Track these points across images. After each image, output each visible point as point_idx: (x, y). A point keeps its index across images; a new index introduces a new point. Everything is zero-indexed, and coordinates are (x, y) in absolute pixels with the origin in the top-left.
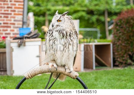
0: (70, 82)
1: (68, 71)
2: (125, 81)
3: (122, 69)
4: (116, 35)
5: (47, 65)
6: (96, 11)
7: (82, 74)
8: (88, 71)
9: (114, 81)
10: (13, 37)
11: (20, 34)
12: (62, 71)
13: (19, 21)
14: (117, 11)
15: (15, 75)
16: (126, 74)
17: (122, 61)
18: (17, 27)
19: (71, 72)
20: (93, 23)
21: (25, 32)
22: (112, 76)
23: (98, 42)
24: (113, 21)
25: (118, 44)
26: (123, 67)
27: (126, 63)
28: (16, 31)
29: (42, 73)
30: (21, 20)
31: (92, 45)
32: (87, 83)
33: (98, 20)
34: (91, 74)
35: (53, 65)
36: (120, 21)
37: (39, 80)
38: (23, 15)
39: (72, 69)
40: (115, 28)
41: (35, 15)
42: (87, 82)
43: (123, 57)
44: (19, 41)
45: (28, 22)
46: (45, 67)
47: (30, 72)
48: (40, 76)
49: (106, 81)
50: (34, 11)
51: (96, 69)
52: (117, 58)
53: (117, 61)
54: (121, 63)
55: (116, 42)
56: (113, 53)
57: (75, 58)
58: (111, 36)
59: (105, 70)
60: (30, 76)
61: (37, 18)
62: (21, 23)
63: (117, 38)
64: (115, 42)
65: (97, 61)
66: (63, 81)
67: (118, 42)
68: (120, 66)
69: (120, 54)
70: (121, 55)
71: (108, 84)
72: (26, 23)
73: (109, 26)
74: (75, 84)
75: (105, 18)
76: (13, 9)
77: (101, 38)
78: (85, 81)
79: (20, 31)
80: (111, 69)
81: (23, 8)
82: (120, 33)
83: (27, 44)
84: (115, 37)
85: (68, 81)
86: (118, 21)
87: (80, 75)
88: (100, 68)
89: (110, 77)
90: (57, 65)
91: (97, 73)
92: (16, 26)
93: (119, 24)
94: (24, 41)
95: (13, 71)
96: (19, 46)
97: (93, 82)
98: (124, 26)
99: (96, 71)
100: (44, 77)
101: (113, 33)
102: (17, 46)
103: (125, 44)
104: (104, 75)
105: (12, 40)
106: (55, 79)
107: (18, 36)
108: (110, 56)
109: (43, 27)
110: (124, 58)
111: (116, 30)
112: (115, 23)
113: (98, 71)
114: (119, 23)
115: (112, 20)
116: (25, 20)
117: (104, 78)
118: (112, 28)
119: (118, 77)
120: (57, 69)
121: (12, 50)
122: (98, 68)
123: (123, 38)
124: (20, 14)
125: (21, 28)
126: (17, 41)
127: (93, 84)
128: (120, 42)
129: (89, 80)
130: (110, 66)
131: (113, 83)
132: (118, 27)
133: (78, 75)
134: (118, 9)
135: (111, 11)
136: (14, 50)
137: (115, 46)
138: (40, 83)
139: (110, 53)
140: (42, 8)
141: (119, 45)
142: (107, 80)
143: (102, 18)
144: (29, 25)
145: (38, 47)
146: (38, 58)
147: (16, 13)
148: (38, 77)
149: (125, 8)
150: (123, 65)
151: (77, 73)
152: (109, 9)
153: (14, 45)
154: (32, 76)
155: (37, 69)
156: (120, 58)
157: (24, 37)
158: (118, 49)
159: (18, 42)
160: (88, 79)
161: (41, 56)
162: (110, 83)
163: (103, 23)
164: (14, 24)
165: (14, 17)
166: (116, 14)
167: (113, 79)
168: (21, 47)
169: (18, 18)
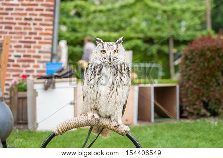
0: (117, 140)
1: (114, 124)
2: (196, 138)
3: (193, 122)
4: (185, 73)
5: (84, 116)
6: (158, 39)
7: (135, 128)
8: (144, 125)
10: (37, 76)
11: (47, 72)
12: (106, 124)
13: (47, 52)
14: (187, 38)
15: (39, 129)
16: (197, 129)
17: (192, 111)
18: (43, 62)
19: (119, 126)
20: (152, 56)
21: (55, 69)
22: (177, 132)
23: (159, 83)
24: (182, 53)
25: (187, 86)
26: (193, 119)
27: (198, 114)
28: (42, 67)
29: (78, 126)
30: (50, 50)
31: (150, 88)
32: (142, 142)
33: (159, 52)
34: (148, 129)
36: (192, 53)
37: (74, 137)
38: (52, 44)
39: (120, 122)
40: (183, 63)
41: (69, 44)
42: (141, 140)
43: (194, 104)
44: (46, 81)
45: (59, 54)
46: (82, 119)
47: (61, 125)
48: (75, 131)
49: (168, 139)
50: (67, 39)
51: (156, 122)
52: (186, 106)
53: (186, 110)
54: (192, 114)
55: (185, 84)
56: (181, 99)
57: (125, 106)
58: (178, 74)
59: (168, 123)
60: (61, 131)
61: (72, 48)
62: (49, 55)
63: (186, 77)
64: (183, 83)
65: (157, 110)
67: (188, 82)
68: (189, 117)
69: (191, 101)
70: (192, 102)
71: (172, 144)
72: (56, 55)
73: (175, 60)
74: (124, 142)
75: (169, 48)
76: (38, 35)
77: (163, 78)
78: (139, 139)
79: (47, 68)
80: (176, 122)
81: (52, 35)
82: (191, 70)
83: (57, 85)
84: (183, 76)
85: (115, 138)
86: (188, 53)
87: (132, 130)
88: (161, 120)
89: (176, 133)
90: (100, 116)
91: (156, 127)
92: (42, 59)
93: (190, 57)
94: (53, 81)
95: (37, 124)
96: (46, 88)
97: (150, 140)
98: (197, 60)
99: (155, 124)
100: (81, 133)
101: (181, 71)
102: (43, 89)
103: (198, 85)
104: (166, 130)
105: (35, 80)
107: (44, 74)
108: (176, 104)
109: (81, 62)
110: (195, 107)
111: (184, 66)
112: (183, 57)
113: (158, 125)
114: (189, 55)
115: (179, 51)
116: (55, 52)
117: (167, 135)
118: (180, 64)
119: (186, 134)
120: (99, 122)
121: (35, 94)
122: (158, 120)
123: (194, 78)
124: (48, 43)
125: (49, 63)
126: (43, 81)
127: (150, 143)
128: (191, 83)
129: (145, 137)
130: (176, 118)
131: (179, 142)
132: (187, 62)
133: (129, 130)
134: (189, 36)
135: (178, 38)
136: (39, 94)
137: (183, 89)
138: (75, 141)
139: (176, 99)
140: (79, 35)
141: (188, 88)
142: (170, 138)
143: (165, 49)
144: (60, 59)
145: (72, 90)
146: (72, 106)
147: (43, 40)
148: (73, 132)
149: (199, 34)
150: (195, 117)
151: (127, 127)
152: (176, 36)
153: (39, 87)
154: (63, 132)
155: (71, 121)
156: (190, 107)
157: (53, 76)
158: (187, 94)
159: (44, 83)
160: (144, 136)
161: (76, 103)
162: (174, 141)
163: (167, 56)
165: (39, 48)
166: (185, 42)
167: (180, 136)
168: (49, 90)
169: (44, 48)
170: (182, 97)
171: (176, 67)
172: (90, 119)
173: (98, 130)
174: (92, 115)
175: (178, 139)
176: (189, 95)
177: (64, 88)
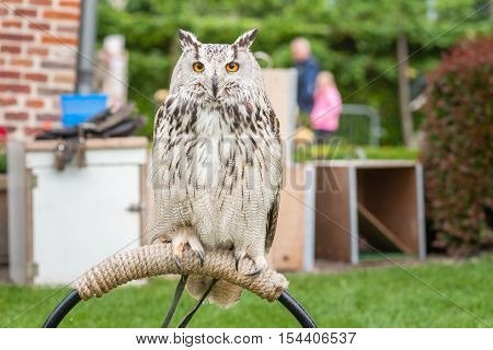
0: (258, 312)
1: (246, 268)
2: (471, 309)
3: (461, 263)
4: (435, 132)
5: (163, 245)
6: (366, 40)
7: (307, 280)
8: (331, 270)
9: (429, 312)
10: (37, 130)
11: (64, 119)
12: (222, 267)
13: (64, 66)
14: (443, 42)
15: (39, 281)
17: (459, 233)
18: (54, 92)
19: (259, 273)
20: (353, 85)
21: (87, 111)
22: (419, 291)
23: (370, 157)
24: (428, 78)
25: (444, 165)
26: (462, 255)
27: (473, 242)
28: (50, 105)
29: (149, 273)
30: (73, 61)
31: (346, 169)
33: (371, 74)
34: (343, 283)
35: (188, 244)
38: (79, 43)
40: (433, 104)
41: (130, 46)
42: (324, 313)
43: (462, 216)
44: (61, 145)
45: (99, 72)
46: (157, 253)
47: (96, 270)
48: (143, 287)
51: (363, 264)
52: (442, 221)
53: (441, 231)
54: (457, 241)
55: (436, 160)
56: (427, 201)
58: (421, 136)
60: (97, 287)
61: (137, 57)
62: (71, 74)
63: (439, 144)
64: (431, 158)
65: (365, 229)
66: (227, 307)
67: (444, 157)
68: (451, 250)
69: (452, 206)
70: (455, 211)
72: (91, 74)
73: (413, 97)
76: (40, 19)
77: (383, 143)
78: (319, 311)
79: (64, 106)
80: (417, 263)
81: (81, 18)
82: (450, 123)
83: (91, 157)
84: (432, 139)
85: (254, 308)
86: (444, 80)
88: (376, 258)
89: (416, 293)
90: (204, 244)
91: (364, 276)
92: (51, 85)
93: (446, 90)
94: (79, 147)
95: (35, 267)
96: (61, 165)
97: (349, 314)
98: (467, 98)
99: (361, 270)
100: (159, 292)
101: (425, 125)
102: (53, 167)
103: (470, 166)
104: (391, 285)
105: (30, 141)
106: (198, 298)
107: (57, 126)
108: (416, 214)
109: (161, 95)
110: (466, 222)
111: (434, 114)
112: (430, 88)
113: (370, 270)
114: (444, 85)
115: (420, 75)
116: (86, 65)
117: (393, 298)
118: (424, 107)
119: (444, 295)
120: (202, 261)
121: (31, 180)
122: (369, 258)
123: (461, 145)
124: (68, 42)
125: (71, 96)
126: (51, 144)
128: (452, 158)
129: (335, 305)
130: (416, 253)
132: (442, 103)
133: (285, 284)
134: (447, 34)
135: (420, 40)
136: (41, 182)
137: (431, 173)
138: (141, 316)
139: (414, 202)
140: (159, 22)
141: (446, 172)
142: (402, 306)
143: (387, 67)
144: (101, 85)
145: (135, 171)
146: (135, 217)
147: (53, 33)
148: (135, 290)
149: (471, 33)
150: (465, 248)
151: (280, 276)
152: (414, 35)
153: (41, 162)
154: (103, 289)
155: (124, 258)
156: (452, 223)
157: (81, 132)
158: (444, 188)
159: (56, 150)
160: (332, 301)
161: (146, 209)
162: (412, 317)
163: (392, 86)
164: (42, 78)
165: (44, 53)
166: (436, 52)
167: (427, 302)
168: (68, 169)
169: (57, 54)
170: (429, 195)
171: (417, 116)
172: (177, 252)
173: (203, 283)
174: (184, 242)
175: (423, 309)
176: (449, 191)
177: (113, 165)
